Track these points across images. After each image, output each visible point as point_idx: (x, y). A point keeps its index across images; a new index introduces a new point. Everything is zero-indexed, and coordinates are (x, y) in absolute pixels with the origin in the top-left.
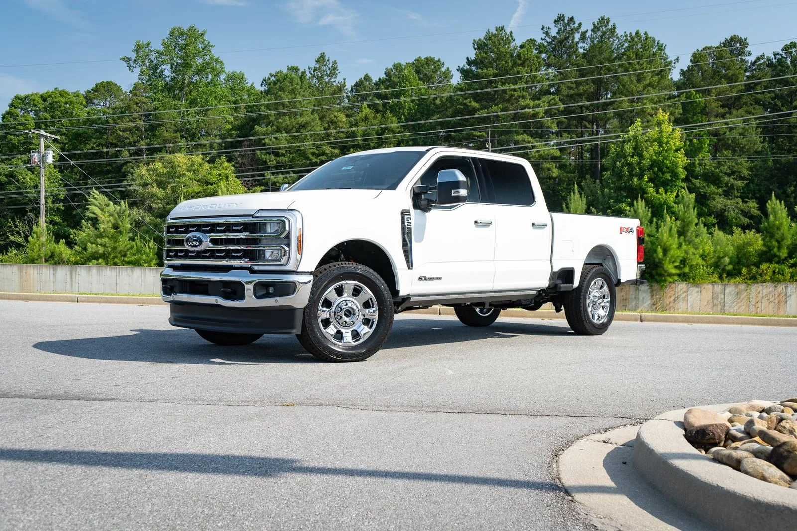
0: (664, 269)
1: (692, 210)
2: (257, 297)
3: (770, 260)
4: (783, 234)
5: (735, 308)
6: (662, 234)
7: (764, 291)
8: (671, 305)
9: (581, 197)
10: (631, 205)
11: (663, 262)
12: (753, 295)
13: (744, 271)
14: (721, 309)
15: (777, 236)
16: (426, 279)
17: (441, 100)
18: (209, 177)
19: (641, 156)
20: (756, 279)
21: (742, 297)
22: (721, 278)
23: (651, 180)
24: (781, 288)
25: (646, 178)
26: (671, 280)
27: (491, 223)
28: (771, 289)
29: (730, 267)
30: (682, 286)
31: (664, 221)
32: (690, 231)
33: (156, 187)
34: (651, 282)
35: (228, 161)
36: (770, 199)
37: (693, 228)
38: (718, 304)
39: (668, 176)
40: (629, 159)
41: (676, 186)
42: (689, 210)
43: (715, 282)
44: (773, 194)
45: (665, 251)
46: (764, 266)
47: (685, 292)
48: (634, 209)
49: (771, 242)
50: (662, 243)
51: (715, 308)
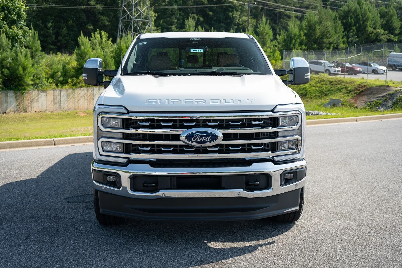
0: (24, 81)
1: (37, 41)
5: (67, 104)
6: (20, 58)
7: (82, 93)
8: (29, 104)
11: (24, 77)
12: (76, 96)
13: (70, 80)
14: (59, 106)
15: (86, 59)
20: (76, 85)
21: (71, 97)
22: (57, 86)
23: (3, 19)
24: (91, 90)
26: (29, 89)
28: (86, 92)
29: (61, 79)
30: (35, 92)
32: (38, 56)
34: (16, 91)
36: (80, 35)
38: (57, 103)
42: (35, 41)
43: (54, 88)
44: (82, 33)
45: (24, 69)
47: (37, 96)
49: (83, 63)
50: (22, 64)
51: (55, 105)
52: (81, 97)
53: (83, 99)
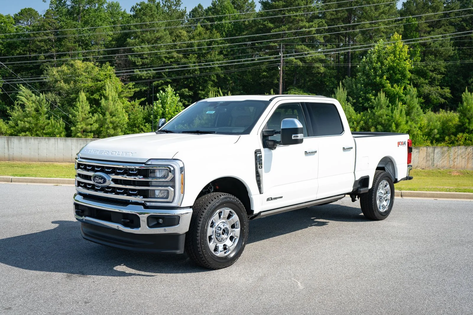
1: (415, 99)
2: (150, 227)
3: (463, 132)
4: (472, 114)
5: (441, 162)
6: (395, 114)
7: (459, 151)
9: (344, 90)
10: (376, 95)
12: (452, 154)
13: (447, 138)
14: (432, 163)
15: (468, 116)
16: (272, 199)
17: (248, 21)
18: (99, 76)
19: (382, 64)
20: (454, 143)
21: (445, 155)
22: (432, 143)
23: (387, 79)
24: (470, 149)
25: (385, 77)
27: (316, 152)
28: (463, 150)
29: (438, 136)
31: (397, 106)
32: (413, 113)
33: (63, 83)
35: (111, 66)
36: (464, 91)
37: (415, 110)
38: (430, 160)
39: (399, 76)
40: (374, 64)
41: (404, 83)
42: (413, 99)
43: (428, 146)
44: (466, 89)
45: (397, 125)
46: (460, 135)
48: (378, 98)
49: (464, 120)
50: (396, 121)
51: (428, 162)
52: (458, 156)
53: (460, 158)
